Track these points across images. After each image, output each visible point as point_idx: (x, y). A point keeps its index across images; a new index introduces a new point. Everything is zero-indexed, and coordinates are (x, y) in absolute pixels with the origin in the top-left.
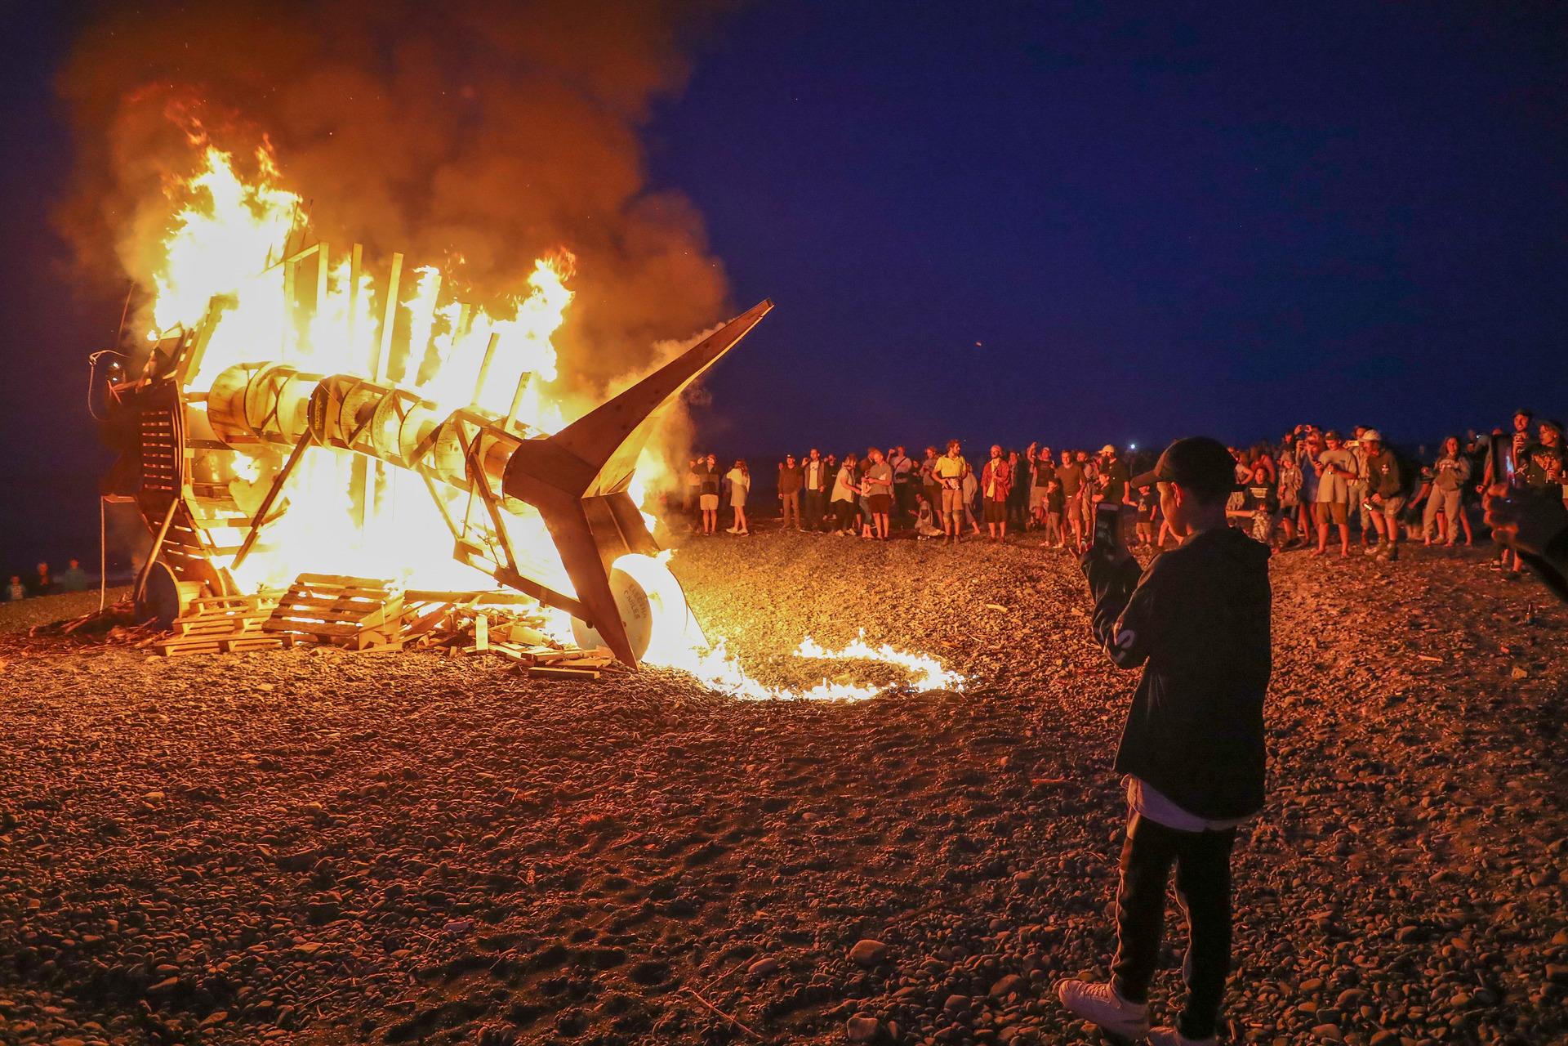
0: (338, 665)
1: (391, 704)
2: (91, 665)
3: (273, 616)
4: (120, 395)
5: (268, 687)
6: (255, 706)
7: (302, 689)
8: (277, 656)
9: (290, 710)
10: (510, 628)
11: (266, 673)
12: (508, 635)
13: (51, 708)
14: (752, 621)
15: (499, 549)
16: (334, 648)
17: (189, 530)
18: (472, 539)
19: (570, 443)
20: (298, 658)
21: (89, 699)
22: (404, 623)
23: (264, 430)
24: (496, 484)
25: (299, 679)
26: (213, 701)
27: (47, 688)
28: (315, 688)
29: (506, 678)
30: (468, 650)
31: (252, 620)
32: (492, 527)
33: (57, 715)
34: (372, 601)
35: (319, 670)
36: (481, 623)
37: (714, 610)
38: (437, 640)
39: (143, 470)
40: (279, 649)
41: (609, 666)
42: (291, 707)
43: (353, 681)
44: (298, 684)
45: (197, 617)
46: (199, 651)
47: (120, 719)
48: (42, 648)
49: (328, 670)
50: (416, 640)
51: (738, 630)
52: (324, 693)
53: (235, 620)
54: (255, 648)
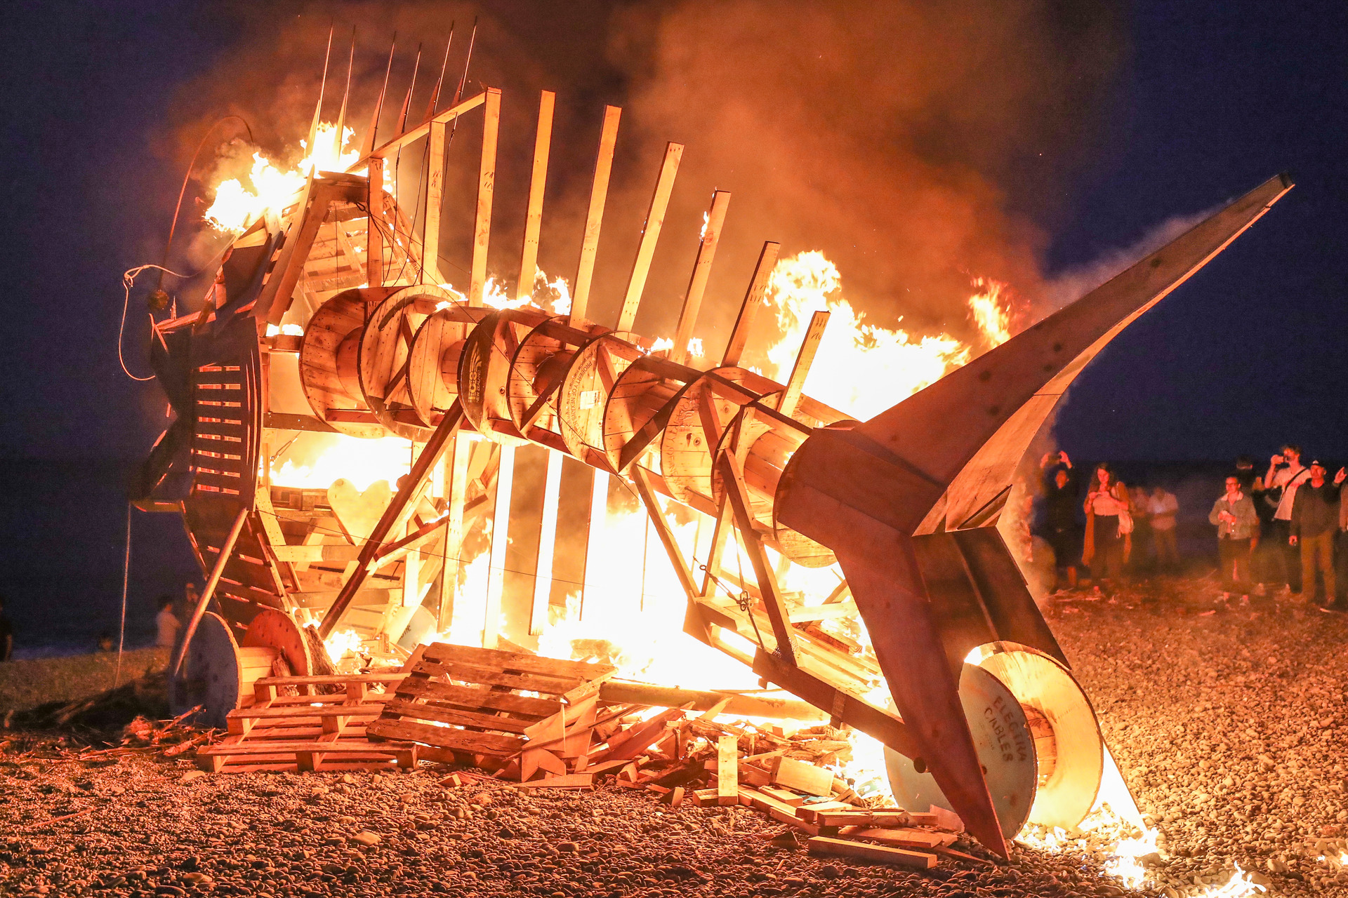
0: (486, 807)
1: (574, 884)
2: (98, 781)
3: (385, 715)
4: (167, 337)
5: (372, 838)
6: (352, 871)
7: (426, 844)
8: (388, 782)
9: (407, 882)
10: (777, 761)
11: (371, 813)
12: (774, 773)
13: (34, 852)
14: (1228, 782)
15: (764, 621)
16: (480, 776)
17: (260, 562)
18: (719, 599)
19: (894, 438)
20: (422, 790)
21: (91, 839)
22: (596, 739)
23: (388, 402)
24: (761, 506)
25: (423, 827)
26: (286, 856)
27: (27, 817)
28: (448, 844)
29: (770, 853)
30: (703, 794)
31: (350, 719)
32: (752, 579)
33: (41, 864)
34: (545, 697)
35: (455, 813)
36: (727, 747)
37: (1151, 755)
38: (650, 773)
39: (197, 461)
40: (390, 770)
41: (955, 845)
42: (410, 876)
43: (510, 836)
44: (423, 836)
45: (265, 709)
46: (265, 767)
47: (139, 877)
48: (21, 747)
49: (469, 813)
50: (615, 770)
51: (1200, 798)
52: (463, 855)
53: (325, 717)
54: (352, 766)
